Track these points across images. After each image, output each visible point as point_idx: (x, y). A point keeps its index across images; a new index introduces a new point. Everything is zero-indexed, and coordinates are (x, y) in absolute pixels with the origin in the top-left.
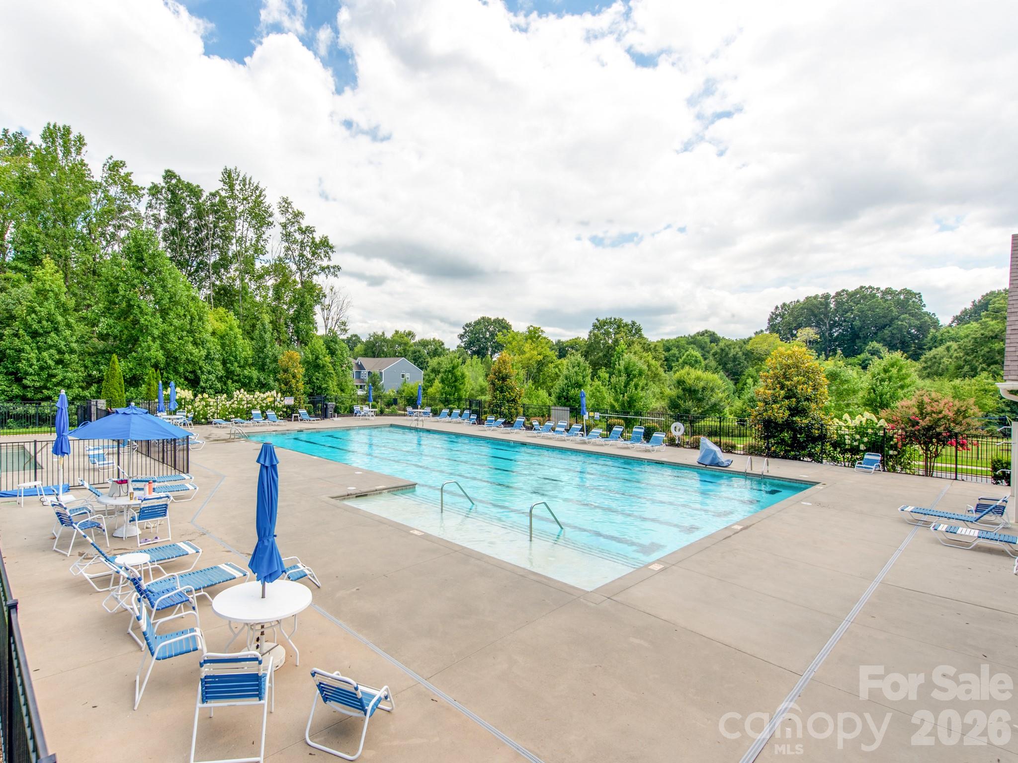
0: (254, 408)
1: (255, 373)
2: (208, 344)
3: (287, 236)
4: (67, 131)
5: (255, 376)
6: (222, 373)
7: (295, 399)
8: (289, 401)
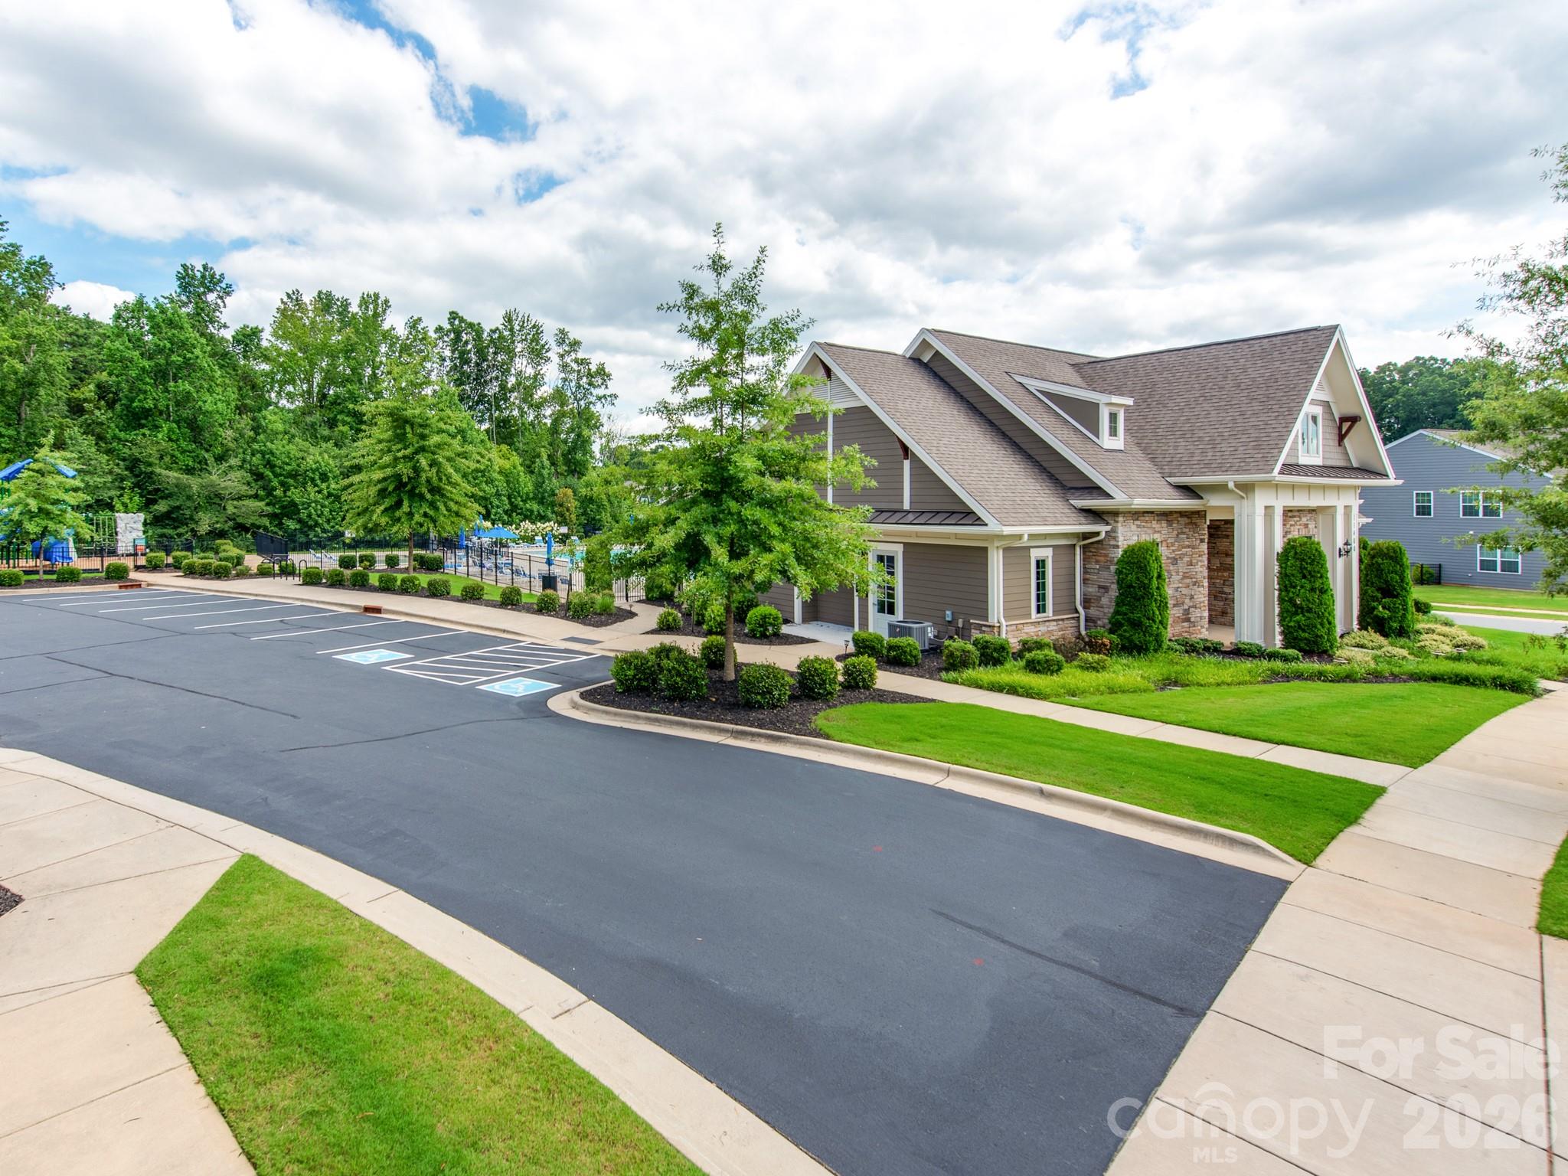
0: (537, 535)
1: (535, 507)
2: (497, 483)
3: (564, 367)
4: (377, 296)
5: (535, 510)
6: (508, 507)
7: (569, 529)
8: (564, 530)
